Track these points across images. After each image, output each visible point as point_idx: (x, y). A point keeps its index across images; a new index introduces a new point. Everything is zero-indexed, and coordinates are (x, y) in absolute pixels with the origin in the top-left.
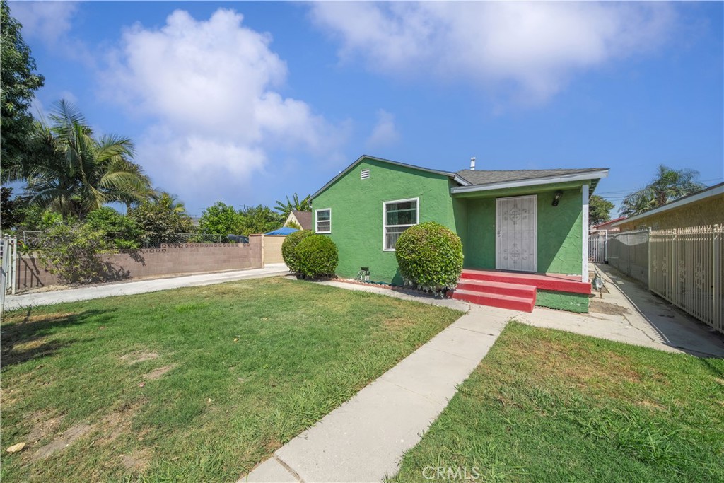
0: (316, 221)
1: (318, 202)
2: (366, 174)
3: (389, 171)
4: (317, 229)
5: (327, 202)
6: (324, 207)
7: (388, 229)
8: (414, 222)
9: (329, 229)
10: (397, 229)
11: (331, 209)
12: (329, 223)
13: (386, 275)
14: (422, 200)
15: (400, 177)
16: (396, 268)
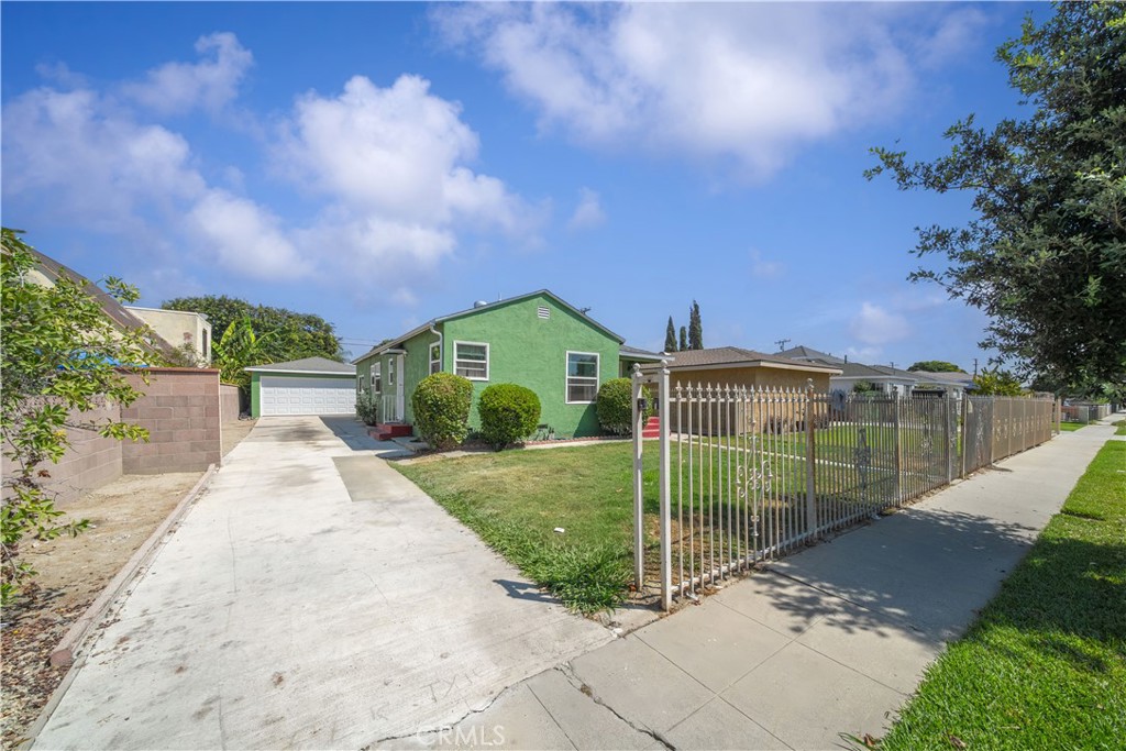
0: (456, 359)
1: (458, 327)
2: (545, 312)
3: (571, 319)
4: (455, 373)
5: (478, 332)
6: (474, 340)
7: (571, 381)
8: (594, 375)
9: (483, 374)
10: (582, 381)
11: (488, 345)
12: (483, 366)
13: (568, 430)
14: (601, 356)
15: (583, 329)
16: (578, 421)
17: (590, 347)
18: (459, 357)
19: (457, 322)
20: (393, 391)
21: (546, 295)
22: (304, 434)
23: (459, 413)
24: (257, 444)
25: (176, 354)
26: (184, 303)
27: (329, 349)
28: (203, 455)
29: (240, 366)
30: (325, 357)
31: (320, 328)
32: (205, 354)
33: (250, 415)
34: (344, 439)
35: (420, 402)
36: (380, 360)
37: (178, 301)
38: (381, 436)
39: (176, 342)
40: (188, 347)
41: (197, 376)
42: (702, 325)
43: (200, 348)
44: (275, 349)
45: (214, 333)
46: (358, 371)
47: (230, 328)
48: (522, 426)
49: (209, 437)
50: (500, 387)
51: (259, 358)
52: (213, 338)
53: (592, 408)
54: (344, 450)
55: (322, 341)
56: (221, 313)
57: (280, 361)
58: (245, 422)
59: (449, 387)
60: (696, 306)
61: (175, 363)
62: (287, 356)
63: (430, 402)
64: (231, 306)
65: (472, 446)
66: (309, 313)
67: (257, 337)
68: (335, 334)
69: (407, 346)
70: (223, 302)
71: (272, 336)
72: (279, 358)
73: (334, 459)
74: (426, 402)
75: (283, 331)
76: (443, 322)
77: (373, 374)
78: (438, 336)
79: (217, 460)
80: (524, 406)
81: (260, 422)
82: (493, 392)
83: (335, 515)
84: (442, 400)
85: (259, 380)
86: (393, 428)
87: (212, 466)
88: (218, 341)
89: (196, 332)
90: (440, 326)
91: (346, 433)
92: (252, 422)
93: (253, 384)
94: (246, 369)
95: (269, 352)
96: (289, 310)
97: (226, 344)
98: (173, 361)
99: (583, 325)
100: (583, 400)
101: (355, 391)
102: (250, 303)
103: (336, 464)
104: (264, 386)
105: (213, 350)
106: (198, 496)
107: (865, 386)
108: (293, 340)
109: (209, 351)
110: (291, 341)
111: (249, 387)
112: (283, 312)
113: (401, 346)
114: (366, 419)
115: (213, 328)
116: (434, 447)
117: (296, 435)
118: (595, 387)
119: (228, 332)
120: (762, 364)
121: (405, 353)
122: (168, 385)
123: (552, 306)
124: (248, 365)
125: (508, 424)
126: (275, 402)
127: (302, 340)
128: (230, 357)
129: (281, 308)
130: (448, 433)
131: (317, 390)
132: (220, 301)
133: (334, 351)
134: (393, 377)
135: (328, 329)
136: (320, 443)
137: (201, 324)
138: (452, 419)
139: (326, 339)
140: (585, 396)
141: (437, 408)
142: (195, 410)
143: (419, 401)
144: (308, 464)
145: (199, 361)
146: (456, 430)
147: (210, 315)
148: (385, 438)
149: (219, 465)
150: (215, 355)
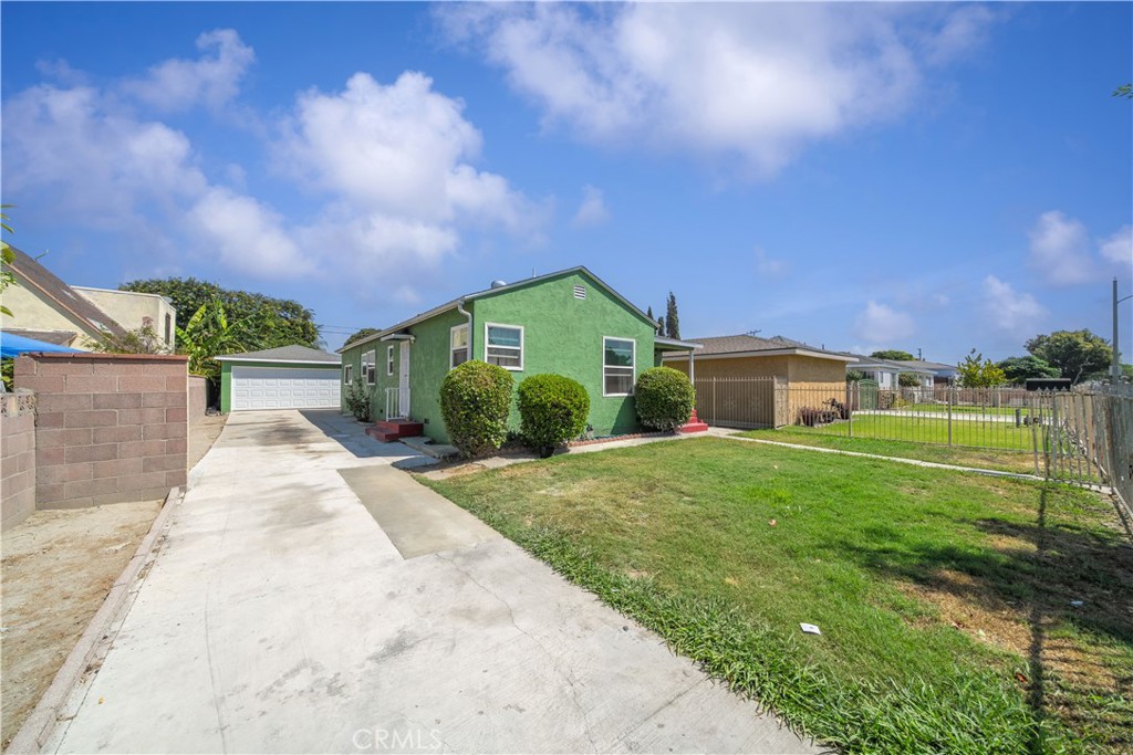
0: (487, 345)
1: (490, 308)
2: (581, 293)
3: (608, 300)
4: (486, 361)
5: (512, 313)
6: (508, 322)
7: (607, 370)
8: (631, 365)
9: (517, 362)
10: (617, 371)
11: (522, 328)
12: (517, 353)
13: (605, 427)
14: (638, 343)
15: (618, 312)
16: (615, 416)
17: (626, 332)
18: (491, 342)
19: (489, 300)
20: (395, 382)
21: (582, 273)
22: (287, 434)
23: (500, 411)
24: (233, 450)
25: (130, 340)
26: (144, 286)
27: (308, 336)
28: (161, 476)
29: (209, 355)
30: (304, 345)
31: (298, 315)
32: (167, 341)
33: (219, 409)
34: (340, 440)
35: (451, 398)
36: (375, 348)
37: (137, 283)
38: (386, 436)
39: (131, 324)
40: (146, 331)
41: (156, 366)
42: (678, 316)
43: (161, 333)
44: (250, 337)
45: (179, 319)
46: (343, 360)
47: (198, 313)
48: (572, 425)
49: (171, 450)
50: (545, 377)
51: (230, 347)
52: (177, 324)
53: (631, 401)
54: (349, 460)
55: (300, 328)
56: (187, 298)
57: (254, 350)
58: (214, 418)
59: (488, 379)
60: (673, 297)
61: (126, 350)
62: (263, 344)
63: (466, 398)
64: (199, 290)
65: (510, 450)
66: (286, 300)
67: (229, 324)
68: (314, 321)
69: (415, 330)
70: (190, 285)
71: (246, 323)
72: (253, 347)
73: (341, 471)
74: (461, 397)
75: (258, 317)
76: (473, 300)
77: (364, 364)
78: (467, 317)
79: (181, 482)
80: (576, 401)
81: (232, 418)
82: (538, 384)
83: (392, 595)
84: (480, 395)
85: (230, 371)
86: (400, 426)
87: (174, 492)
88: (184, 328)
89: (157, 316)
90: (469, 305)
91: (339, 432)
92: (222, 418)
93: (223, 374)
94: (216, 358)
95: (241, 339)
96: (265, 295)
97: (194, 330)
98: (126, 348)
99: (619, 308)
100: (618, 392)
101: (339, 381)
102: (221, 287)
103: (347, 480)
104: (237, 377)
105: (177, 337)
106: (151, 557)
107: (857, 374)
108: (269, 327)
109: (172, 338)
110: (267, 328)
111: (219, 378)
112: (258, 297)
113: (406, 331)
114: (358, 414)
115: (178, 313)
116: (468, 454)
117: (278, 435)
118: (631, 378)
119: (196, 317)
120: (798, 352)
121: (413, 338)
122: (115, 378)
123: (588, 285)
124: (218, 354)
125: (556, 424)
126: (250, 396)
127: (279, 327)
128: (197, 345)
129: (255, 292)
130: (486, 436)
131: (297, 381)
132: (186, 284)
133: (313, 339)
134: (394, 367)
135: (306, 316)
136: (313, 446)
137: (163, 308)
138: (492, 418)
139: (304, 327)
140: (620, 386)
141: (475, 404)
142: (151, 413)
143: (452, 396)
144: (310, 482)
145: (160, 348)
146: (496, 432)
147: (175, 299)
148: (392, 438)
149: (184, 489)
150: (180, 342)
